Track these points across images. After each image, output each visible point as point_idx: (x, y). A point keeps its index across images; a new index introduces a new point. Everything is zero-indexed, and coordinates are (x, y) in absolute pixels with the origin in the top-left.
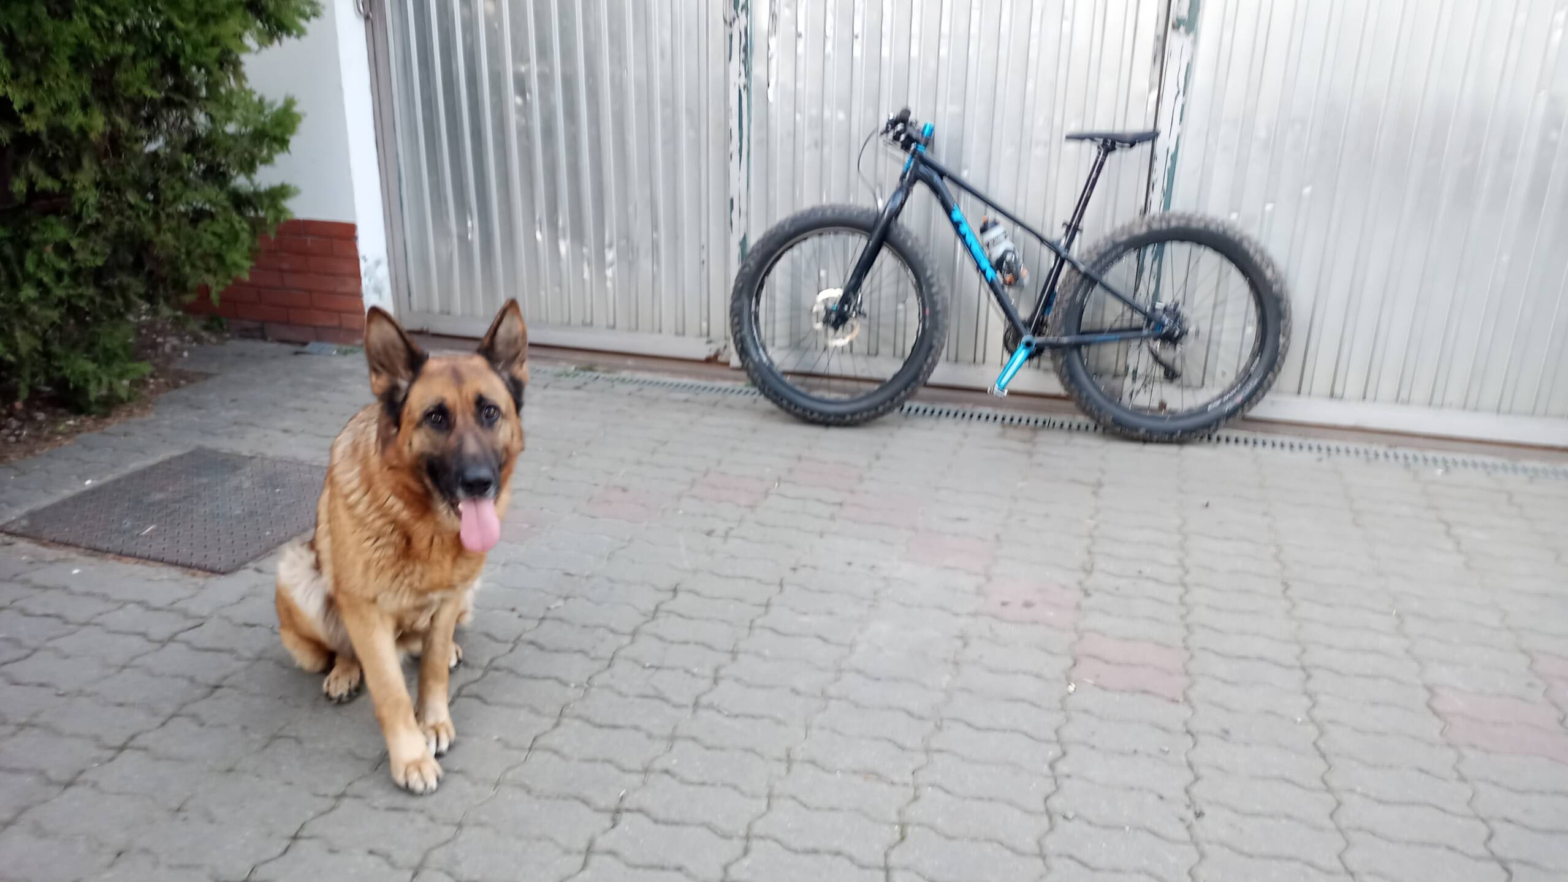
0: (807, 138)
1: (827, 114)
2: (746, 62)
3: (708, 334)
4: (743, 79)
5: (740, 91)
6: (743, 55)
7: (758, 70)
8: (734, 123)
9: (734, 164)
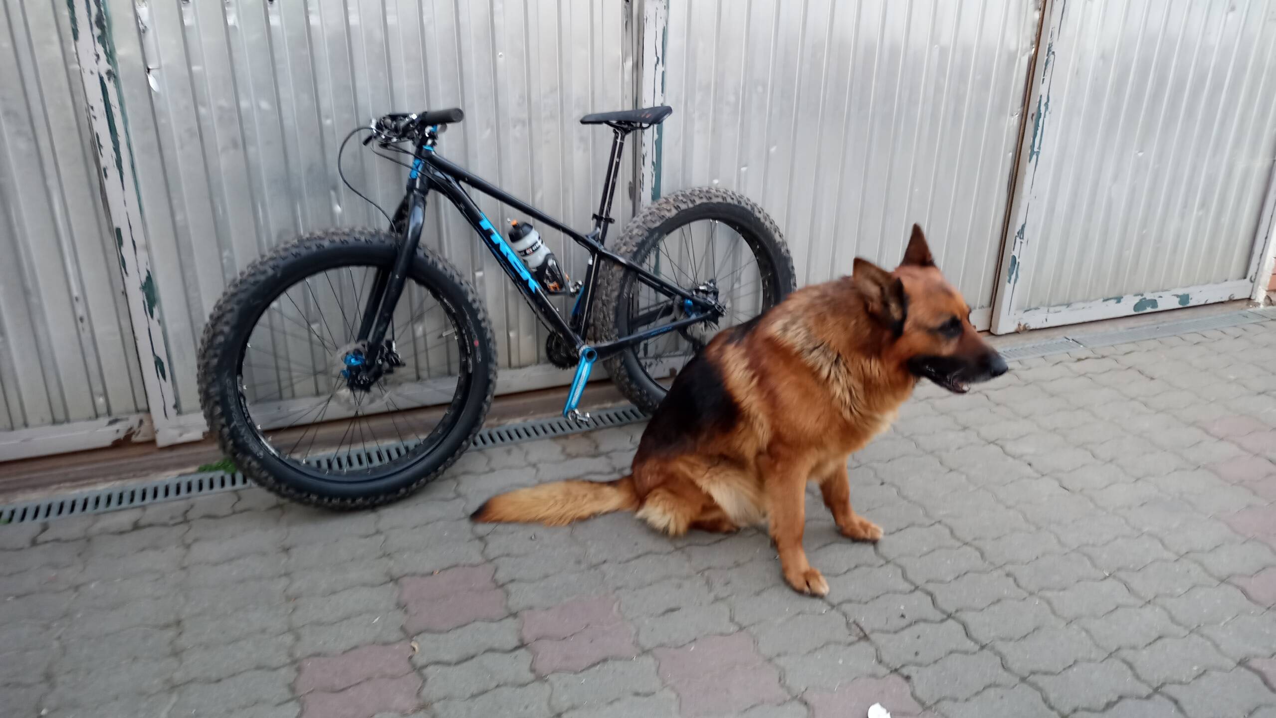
0: (219, 137)
1: (244, 104)
2: (104, 38)
3: (109, 413)
4: (104, 66)
5: (101, 79)
6: (97, 31)
7: (125, 48)
8: (101, 126)
9: (112, 182)
